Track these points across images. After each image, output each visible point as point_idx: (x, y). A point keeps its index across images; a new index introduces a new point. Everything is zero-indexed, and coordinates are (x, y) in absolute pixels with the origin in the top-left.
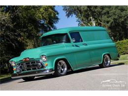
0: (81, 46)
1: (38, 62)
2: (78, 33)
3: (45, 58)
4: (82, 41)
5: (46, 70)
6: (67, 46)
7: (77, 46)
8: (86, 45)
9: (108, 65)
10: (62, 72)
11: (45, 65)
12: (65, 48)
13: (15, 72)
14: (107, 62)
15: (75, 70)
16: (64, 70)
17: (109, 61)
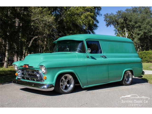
0: (99, 59)
2: (98, 42)
4: (101, 52)
5: (43, 85)
6: (79, 57)
7: (92, 58)
8: (106, 58)
9: (128, 83)
11: (44, 78)
12: (77, 59)
13: (17, 78)
14: (128, 80)
16: (69, 86)
17: (130, 79)
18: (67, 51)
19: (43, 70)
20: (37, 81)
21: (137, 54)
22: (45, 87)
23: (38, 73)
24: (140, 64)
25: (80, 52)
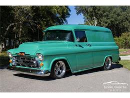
0: (85, 47)
1: (34, 59)
2: (84, 32)
4: (86, 41)
6: (69, 45)
7: (80, 46)
8: (90, 46)
9: (108, 68)
10: (59, 73)
11: (41, 65)
12: (67, 47)
13: (11, 65)
14: (108, 65)
15: (75, 72)
16: (62, 72)
17: (110, 65)
18: (57, 40)
19: (40, 57)
20: (34, 67)
21: (114, 43)
22: (42, 73)
23: (34, 60)
24: (117, 51)
25: (69, 41)
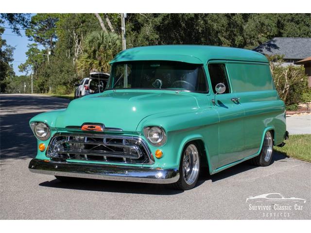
2: (223, 65)
3: (160, 134)
7: (220, 104)
8: (238, 103)
9: (268, 159)
17: (270, 151)
19: (155, 136)
